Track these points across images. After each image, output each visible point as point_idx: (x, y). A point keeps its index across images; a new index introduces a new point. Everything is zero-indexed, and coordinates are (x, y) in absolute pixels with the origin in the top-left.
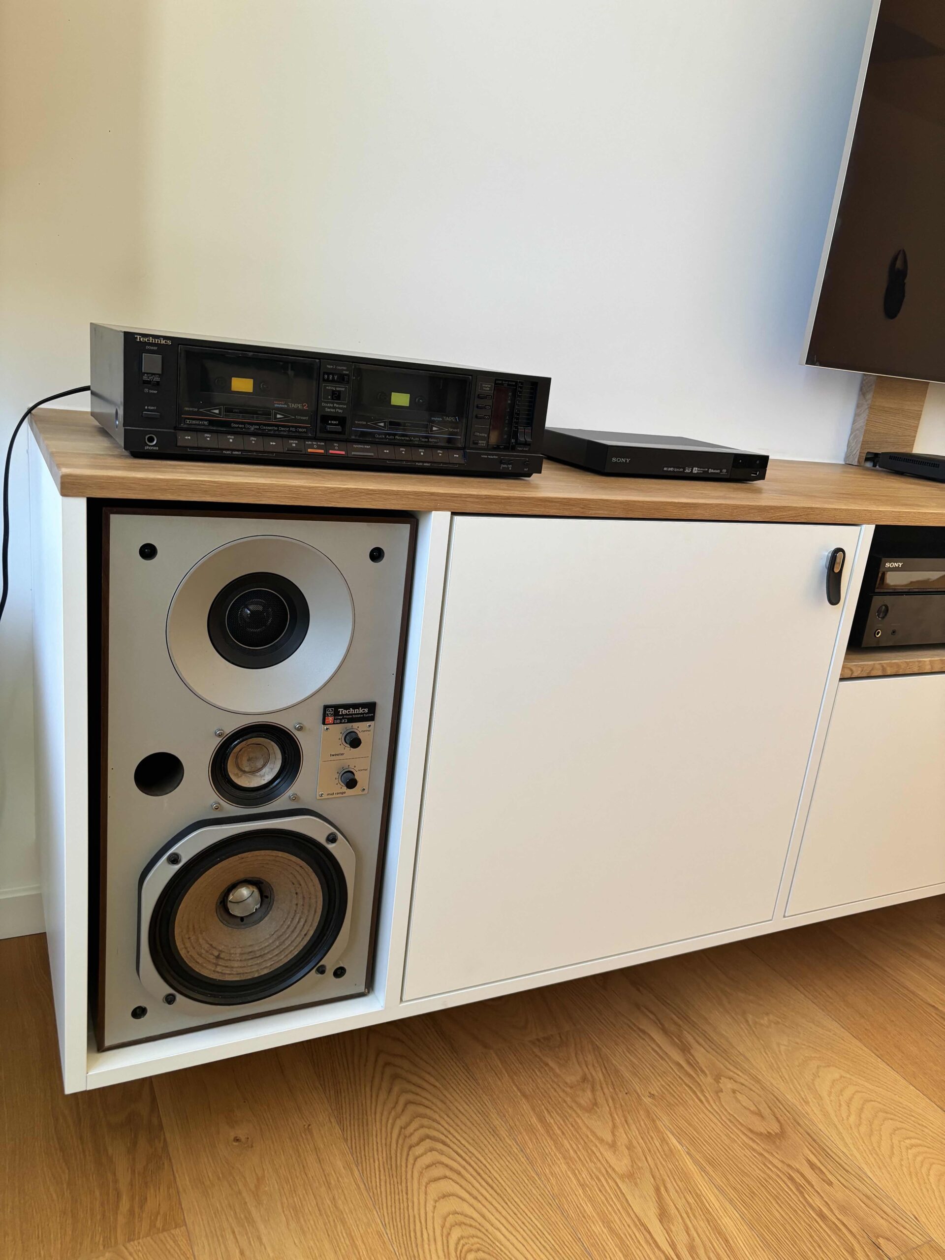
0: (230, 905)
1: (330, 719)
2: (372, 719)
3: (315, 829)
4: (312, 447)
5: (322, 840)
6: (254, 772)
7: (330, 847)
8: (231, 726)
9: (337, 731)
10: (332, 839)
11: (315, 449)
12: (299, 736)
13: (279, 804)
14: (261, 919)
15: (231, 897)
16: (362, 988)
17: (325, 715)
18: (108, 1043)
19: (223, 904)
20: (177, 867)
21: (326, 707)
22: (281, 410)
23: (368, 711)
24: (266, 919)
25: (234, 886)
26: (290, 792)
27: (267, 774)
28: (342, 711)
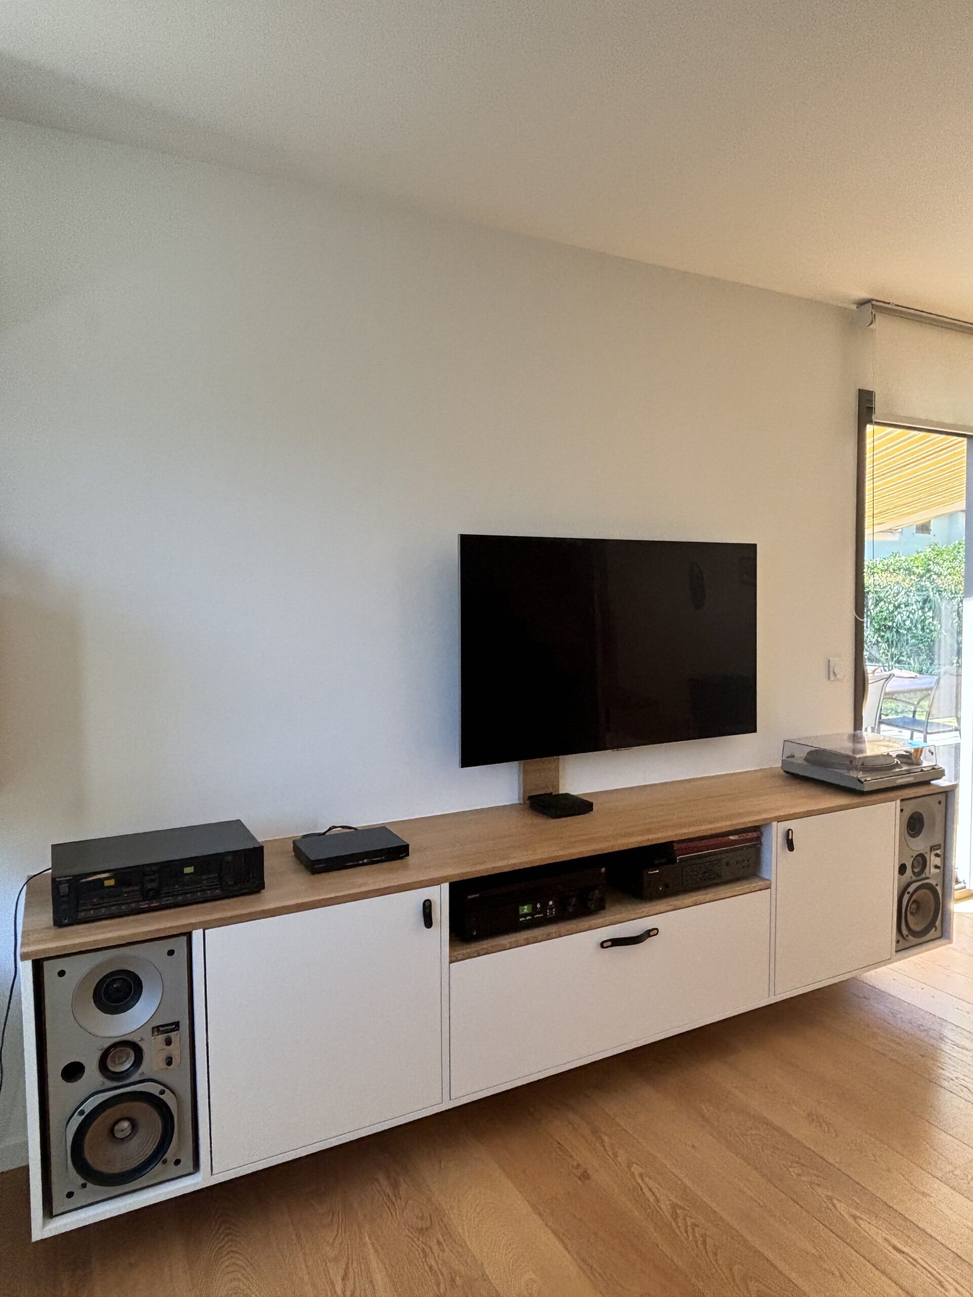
0: (115, 1132)
1: (156, 1033)
2: (178, 1030)
3: (153, 1088)
4: (142, 905)
5: (157, 1094)
6: (122, 1064)
7: (161, 1096)
8: (106, 1046)
9: (161, 1038)
10: (162, 1092)
11: (144, 905)
12: (140, 1044)
13: (135, 1077)
14: (133, 1138)
15: (116, 1128)
16: (191, 1169)
17: (153, 1032)
18: (54, 1214)
19: (112, 1131)
20: (83, 1117)
21: (153, 1028)
22: (126, 892)
23: (176, 1026)
24: (135, 1137)
25: (117, 1122)
26: (140, 1071)
27: (127, 1066)
28: (161, 1029)
